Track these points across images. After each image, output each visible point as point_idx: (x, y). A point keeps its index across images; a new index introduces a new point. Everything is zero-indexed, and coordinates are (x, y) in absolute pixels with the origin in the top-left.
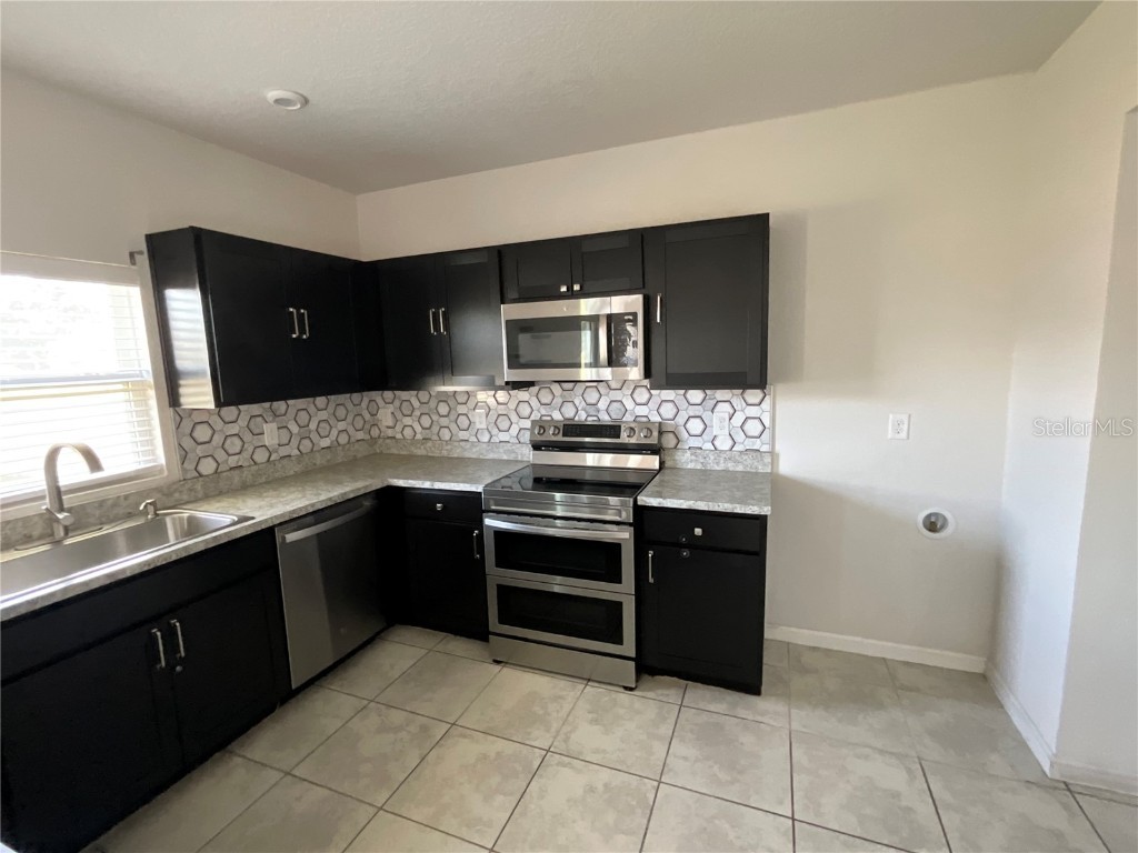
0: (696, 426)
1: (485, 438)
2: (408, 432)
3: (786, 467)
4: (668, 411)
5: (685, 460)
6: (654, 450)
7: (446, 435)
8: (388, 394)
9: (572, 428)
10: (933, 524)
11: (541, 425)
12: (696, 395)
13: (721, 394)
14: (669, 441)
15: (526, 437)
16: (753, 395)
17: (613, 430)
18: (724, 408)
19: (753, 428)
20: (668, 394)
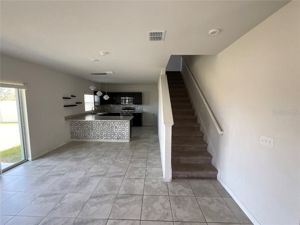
0: (137, 108)
1: (117, 109)
2: (108, 109)
3: (143, 111)
4: (134, 106)
5: (136, 110)
6: (133, 110)
7: (113, 109)
8: (106, 105)
9: (126, 108)
10: (153, 115)
11: (123, 108)
12: (137, 105)
13: (139, 105)
14: (135, 109)
15: (122, 109)
16: (141, 105)
17: (130, 108)
18: (139, 106)
19: (141, 108)
20: (135, 105)
